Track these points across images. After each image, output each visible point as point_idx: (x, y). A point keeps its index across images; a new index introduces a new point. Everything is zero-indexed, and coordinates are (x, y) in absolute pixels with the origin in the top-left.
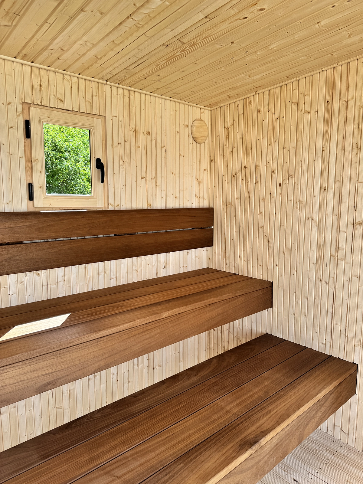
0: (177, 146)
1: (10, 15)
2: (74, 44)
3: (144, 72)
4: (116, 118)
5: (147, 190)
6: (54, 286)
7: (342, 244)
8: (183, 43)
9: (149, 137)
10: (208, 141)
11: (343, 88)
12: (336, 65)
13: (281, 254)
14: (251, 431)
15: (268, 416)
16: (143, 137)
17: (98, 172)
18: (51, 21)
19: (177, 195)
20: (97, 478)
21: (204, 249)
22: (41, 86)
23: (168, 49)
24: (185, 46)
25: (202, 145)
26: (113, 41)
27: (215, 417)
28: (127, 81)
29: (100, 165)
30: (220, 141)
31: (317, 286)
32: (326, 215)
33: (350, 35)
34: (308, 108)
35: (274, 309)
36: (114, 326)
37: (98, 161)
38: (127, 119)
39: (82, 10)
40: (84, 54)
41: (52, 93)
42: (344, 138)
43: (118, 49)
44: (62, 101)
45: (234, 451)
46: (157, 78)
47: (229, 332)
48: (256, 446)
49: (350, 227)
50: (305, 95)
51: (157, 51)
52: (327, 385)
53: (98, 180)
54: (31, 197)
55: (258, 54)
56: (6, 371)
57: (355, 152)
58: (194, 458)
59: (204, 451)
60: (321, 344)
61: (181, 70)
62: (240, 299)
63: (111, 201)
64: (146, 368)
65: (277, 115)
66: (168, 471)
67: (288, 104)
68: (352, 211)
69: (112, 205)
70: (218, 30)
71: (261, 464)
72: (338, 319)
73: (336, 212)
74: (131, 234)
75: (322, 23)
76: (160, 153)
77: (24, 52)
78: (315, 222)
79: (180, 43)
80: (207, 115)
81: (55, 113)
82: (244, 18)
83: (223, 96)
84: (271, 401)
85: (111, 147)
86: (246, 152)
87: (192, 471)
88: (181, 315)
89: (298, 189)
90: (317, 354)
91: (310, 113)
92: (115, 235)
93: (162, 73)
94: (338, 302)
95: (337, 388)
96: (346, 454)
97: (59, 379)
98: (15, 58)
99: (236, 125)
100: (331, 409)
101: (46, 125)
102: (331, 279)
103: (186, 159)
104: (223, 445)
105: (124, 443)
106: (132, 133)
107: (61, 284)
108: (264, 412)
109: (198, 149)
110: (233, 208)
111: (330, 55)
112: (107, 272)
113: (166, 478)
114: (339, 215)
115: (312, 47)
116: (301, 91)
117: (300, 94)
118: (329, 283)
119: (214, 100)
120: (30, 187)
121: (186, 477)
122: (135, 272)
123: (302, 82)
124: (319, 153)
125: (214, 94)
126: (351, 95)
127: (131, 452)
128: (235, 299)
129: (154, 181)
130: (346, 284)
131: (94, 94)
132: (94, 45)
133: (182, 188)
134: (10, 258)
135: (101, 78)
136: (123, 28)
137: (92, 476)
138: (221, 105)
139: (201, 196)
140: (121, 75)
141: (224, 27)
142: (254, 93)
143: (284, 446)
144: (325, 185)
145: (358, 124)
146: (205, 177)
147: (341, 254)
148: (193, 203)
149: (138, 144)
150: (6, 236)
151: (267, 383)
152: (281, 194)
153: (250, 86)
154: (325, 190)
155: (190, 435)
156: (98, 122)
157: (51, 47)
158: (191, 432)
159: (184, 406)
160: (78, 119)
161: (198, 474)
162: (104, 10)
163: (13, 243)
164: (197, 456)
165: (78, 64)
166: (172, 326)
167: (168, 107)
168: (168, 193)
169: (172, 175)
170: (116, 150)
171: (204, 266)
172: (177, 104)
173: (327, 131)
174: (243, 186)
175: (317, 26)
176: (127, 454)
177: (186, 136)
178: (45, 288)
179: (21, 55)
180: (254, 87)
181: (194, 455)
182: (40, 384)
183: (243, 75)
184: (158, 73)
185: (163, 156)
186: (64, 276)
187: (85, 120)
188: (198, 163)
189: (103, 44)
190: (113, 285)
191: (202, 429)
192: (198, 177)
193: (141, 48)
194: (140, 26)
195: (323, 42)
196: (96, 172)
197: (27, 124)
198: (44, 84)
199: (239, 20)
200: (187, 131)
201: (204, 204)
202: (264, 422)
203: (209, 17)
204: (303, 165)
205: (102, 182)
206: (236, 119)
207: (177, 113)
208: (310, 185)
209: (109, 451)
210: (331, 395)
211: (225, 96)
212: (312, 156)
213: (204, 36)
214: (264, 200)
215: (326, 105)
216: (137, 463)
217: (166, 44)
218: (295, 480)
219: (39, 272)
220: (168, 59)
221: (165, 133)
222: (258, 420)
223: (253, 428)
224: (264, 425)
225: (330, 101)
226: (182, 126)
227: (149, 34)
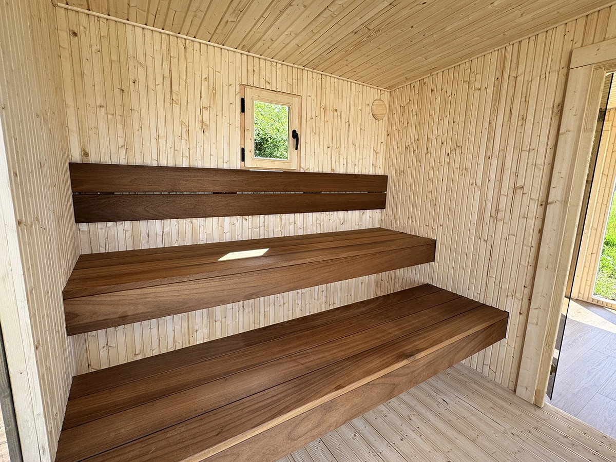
0: (359, 122)
1: (236, 12)
2: (281, 35)
3: (335, 57)
4: (311, 98)
5: (331, 158)
6: (257, 230)
7: (502, 206)
8: (370, 30)
9: (336, 113)
10: (386, 118)
11: (514, 65)
12: (508, 44)
13: (446, 215)
14: (408, 348)
15: (423, 340)
16: (331, 113)
17: (294, 141)
18: (265, 16)
19: (357, 163)
20: (286, 362)
21: (378, 210)
22: (254, 71)
23: (357, 36)
24: (371, 32)
25: (381, 121)
26: (312, 31)
27: (378, 336)
28: (321, 67)
29: (295, 135)
30: (396, 118)
31: (476, 243)
32: (489, 180)
33: (522, 14)
34: (478, 85)
35: (436, 264)
36: (302, 259)
37: (294, 132)
38: (319, 98)
39: (290, 5)
40: (288, 44)
41: (261, 76)
42: (511, 111)
43: (315, 38)
44: (269, 83)
45: (392, 359)
46: (345, 63)
47: (395, 282)
48: (412, 359)
49: (511, 191)
50: (477, 74)
51: (347, 38)
52: (478, 324)
53: (294, 148)
54: (243, 159)
55: (434, 36)
56: (224, 279)
57: (520, 123)
58: (361, 360)
59: (368, 356)
60: (476, 294)
61: (366, 55)
62: (406, 250)
63: (303, 165)
64: (324, 303)
65: (449, 93)
66: (340, 365)
67: (460, 82)
68: (513, 176)
69: (303, 169)
70: (400, 16)
71: (415, 374)
72: (493, 272)
73: (498, 178)
74: (316, 193)
75: (495, 4)
76: (344, 127)
77: (243, 44)
78: (478, 187)
79: (367, 30)
80: (386, 96)
81: (264, 92)
82: (423, 4)
83: (401, 78)
84: (427, 330)
85: (305, 121)
86: (419, 126)
87: (358, 367)
88: (355, 258)
89: (464, 158)
90: (472, 302)
91: (480, 89)
92: (304, 193)
93: (350, 58)
94: (495, 258)
95: (487, 329)
96: (492, 388)
97: (260, 292)
98: (236, 49)
99: (411, 103)
100: (481, 345)
101: (256, 102)
102: (489, 237)
103: (366, 133)
104: (384, 354)
105: (306, 344)
106: (322, 110)
107: (262, 228)
108: (421, 337)
109: (377, 125)
110: (405, 176)
111: (502, 35)
112: (297, 223)
113: (337, 369)
114: (501, 181)
115: (485, 27)
116: (473, 70)
117: (471, 73)
118: (487, 241)
119: (392, 83)
120: (243, 151)
121: (353, 370)
122: (318, 225)
123: (475, 62)
124: (487, 125)
125: (393, 76)
126: (520, 72)
127: (311, 350)
128: (402, 251)
129: (338, 150)
130: (504, 241)
131: (294, 77)
132: (297, 35)
133: (361, 157)
134: (227, 204)
135: (300, 64)
136: (321, 19)
137: (283, 360)
138: (399, 87)
139: (378, 164)
140: (316, 61)
141: (405, 13)
142: (429, 75)
143: (435, 365)
144: (489, 154)
145: (526, 97)
146: (382, 149)
147: (500, 215)
148: (370, 171)
149: (327, 118)
150: (225, 187)
151: (424, 318)
152: (449, 163)
153: (425, 68)
154: (489, 158)
155: (358, 345)
156: (296, 100)
157: (263, 39)
158: (358, 343)
159: (354, 326)
160: (281, 97)
161: (363, 370)
162: (306, 4)
163: (229, 193)
164: (362, 359)
165: (283, 53)
166: (347, 266)
167: (353, 89)
168: (349, 161)
169: (354, 146)
170: (309, 123)
171: (377, 226)
172: (361, 86)
173: (494, 106)
174: (415, 156)
175: (490, 7)
176: (309, 351)
177: (367, 114)
178: (250, 230)
179: (241, 46)
180: (429, 69)
181: (361, 358)
182: (247, 293)
183: (420, 58)
184: (346, 58)
185: (347, 130)
186: (264, 222)
187: (286, 98)
188: (376, 137)
189: (304, 33)
190: (301, 234)
191: (368, 342)
192: (375, 149)
193: (333, 36)
194: (335, 16)
195: (495, 22)
196: (292, 141)
197: (243, 101)
198: (257, 70)
199: (418, 6)
200: (368, 109)
201: (380, 172)
202: (419, 343)
203: (392, 4)
204: (470, 137)
205: (296, 149)
206: (412, 99)
207: (361, 93)
208: (475, 154)
209: (294, 347)
210: (481, 333)
211: (402, 78)
212: (479, 129)
213: (388, 22)
214: (433, 168)
215: (496, 82)
216: (316, 358)
217: (355, 31)
218: (444, 400)
219: (247, 217)
220: (356, 45)
221: (350, 110)
222: (415, 341)
223: (410, 346)
224: (420, 345)
225: (500, 78)
226: (364, 105)
227: (341, 23)
